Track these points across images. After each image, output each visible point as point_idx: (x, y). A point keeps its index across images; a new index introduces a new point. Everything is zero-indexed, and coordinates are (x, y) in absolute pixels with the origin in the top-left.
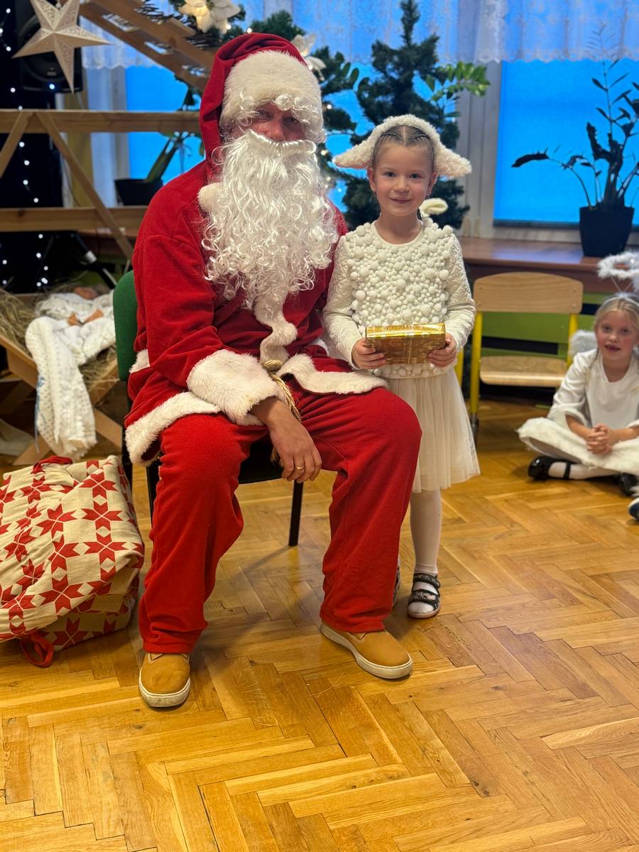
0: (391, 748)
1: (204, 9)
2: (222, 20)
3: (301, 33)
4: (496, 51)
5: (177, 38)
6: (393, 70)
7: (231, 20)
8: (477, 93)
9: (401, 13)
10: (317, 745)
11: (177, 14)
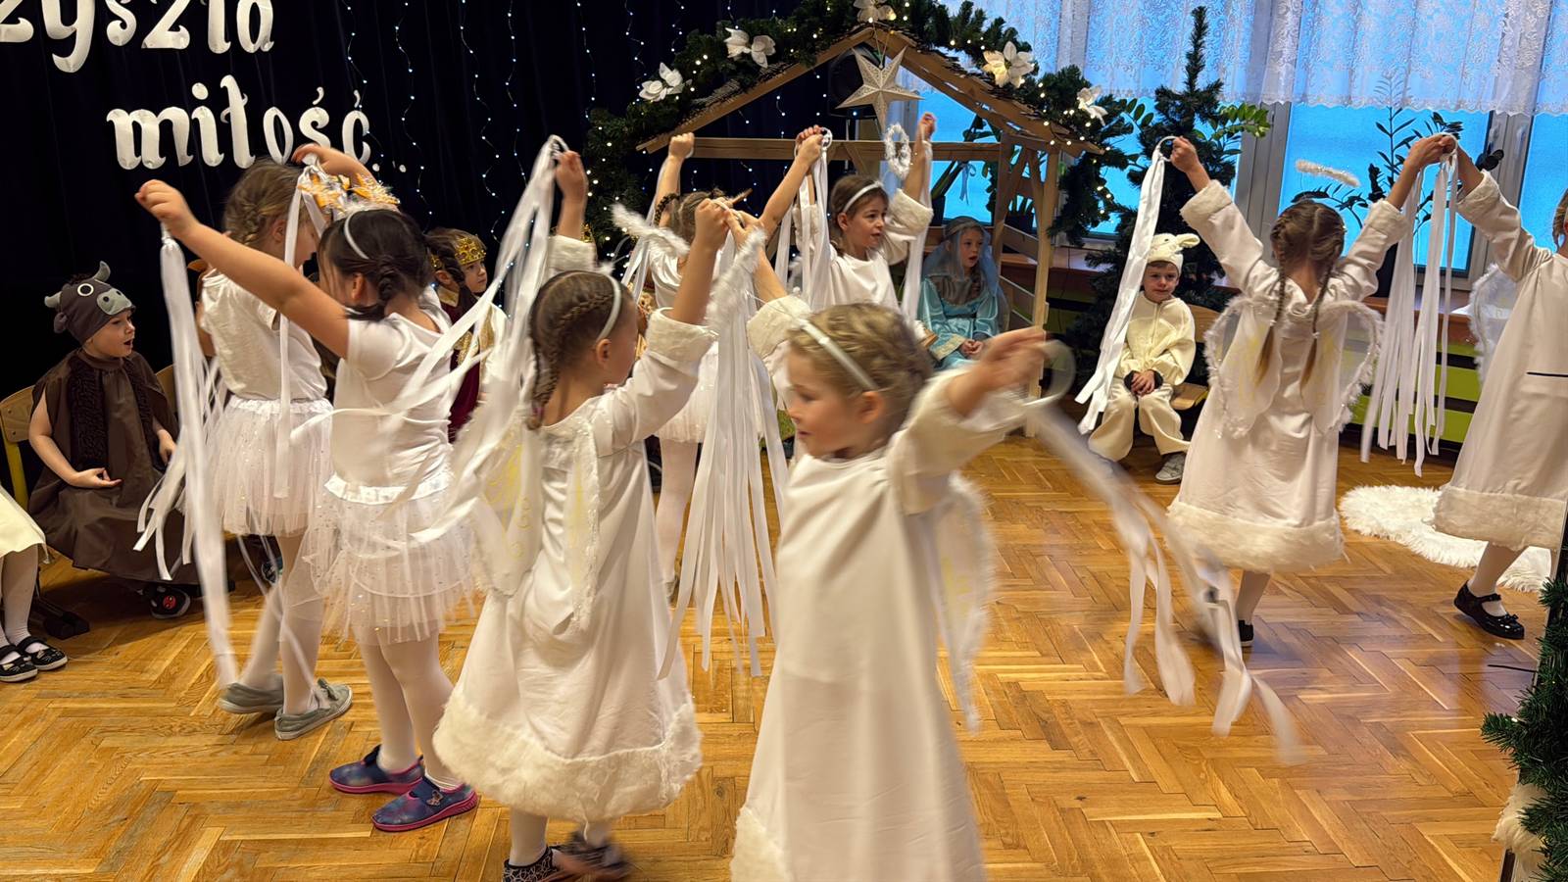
0: (1099, 663)
1: (1003, 68)
2: (1017, 77)
3: (1088, 85)
4: (1282, 94)
5: (976, 89)
6: (1174, 113)
7: (1025, 76)
8: (1257, 134)
9: (1185, 62)
10: (1043, 655)
11: (979, 72)
